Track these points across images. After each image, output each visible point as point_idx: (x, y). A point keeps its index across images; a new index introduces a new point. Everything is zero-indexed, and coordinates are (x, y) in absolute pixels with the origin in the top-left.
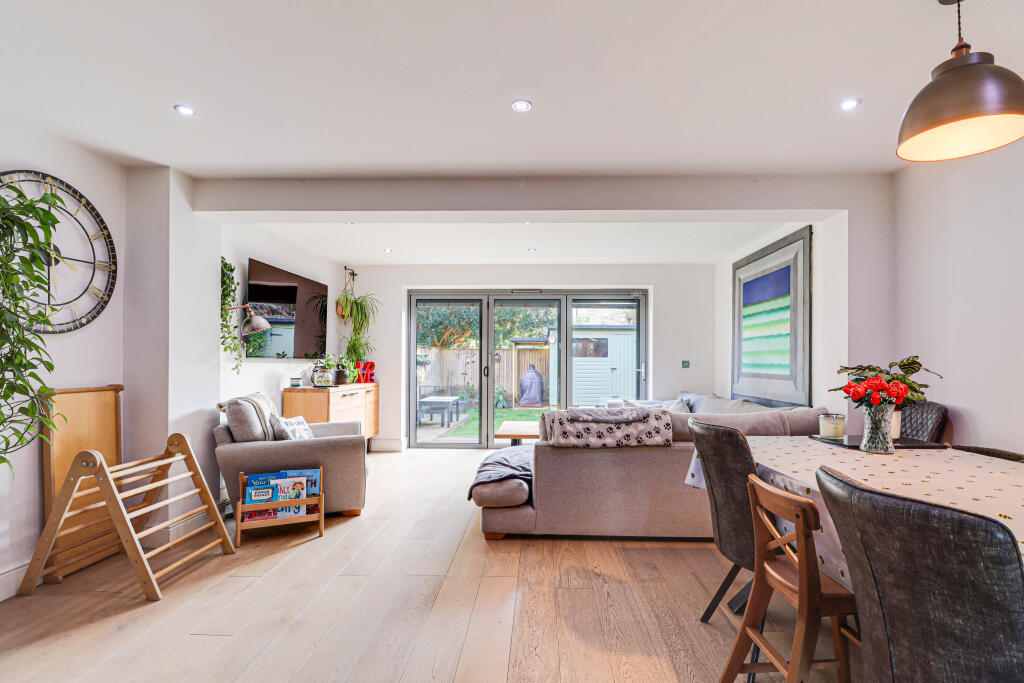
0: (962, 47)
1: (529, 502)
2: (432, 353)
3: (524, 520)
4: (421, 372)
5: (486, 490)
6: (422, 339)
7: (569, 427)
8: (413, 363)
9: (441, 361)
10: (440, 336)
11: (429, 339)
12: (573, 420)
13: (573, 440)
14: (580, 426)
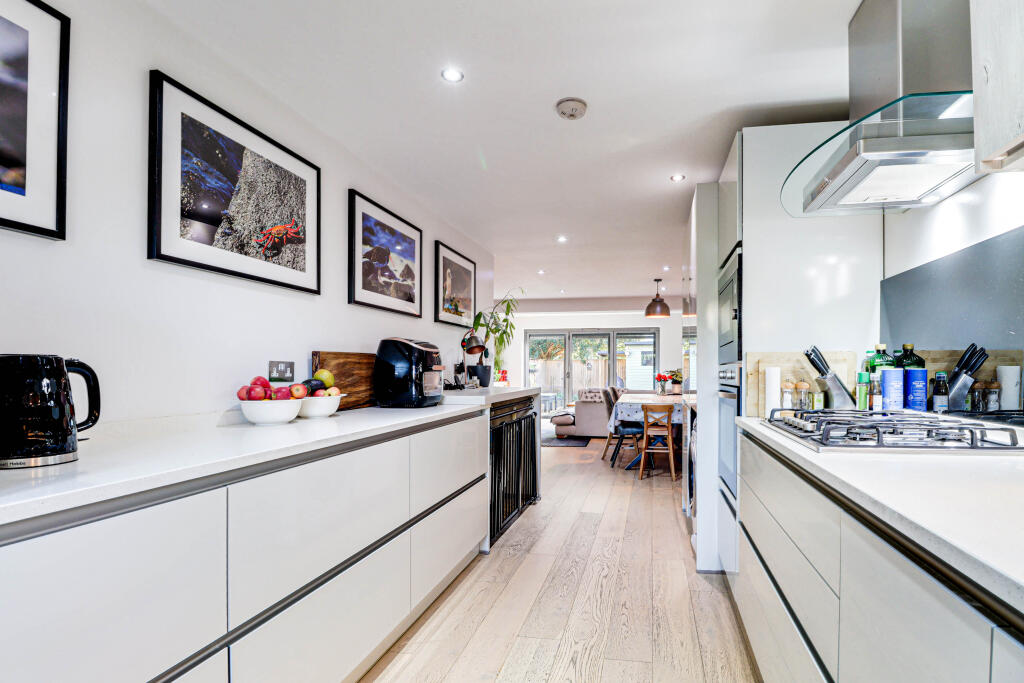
0: (658, 295)
1: (573, 424)
2: (539, 364)
3: (572, 430)
4: (531, 377)
5: (558, 419)
6: (533, 351)
7: (588, 395)
8: (527, 371)
9: (546, 369)
10: (545, 349)
11: (537, 353)
12: (590, 392)
13: (589, 400)
14: (592, 394)
